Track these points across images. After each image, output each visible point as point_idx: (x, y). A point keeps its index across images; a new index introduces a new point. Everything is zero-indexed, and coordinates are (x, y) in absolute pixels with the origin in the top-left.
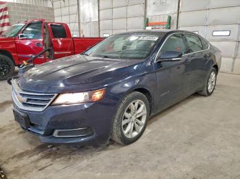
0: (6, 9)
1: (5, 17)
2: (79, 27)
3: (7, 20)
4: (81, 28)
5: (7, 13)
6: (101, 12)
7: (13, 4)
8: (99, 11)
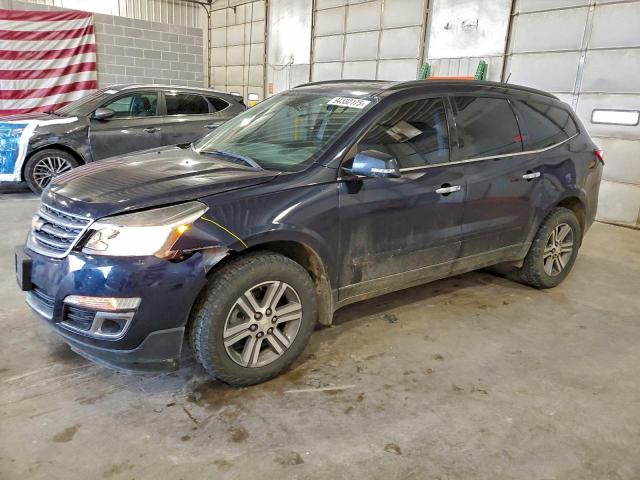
0: (90, 30)
1: (87, 48)
2: (265, 75)
3: (90, 58)
4: (269, 81)
5: (93, 41)
6: (318, 41)
7: (108, 18)
8: (313, 38)
